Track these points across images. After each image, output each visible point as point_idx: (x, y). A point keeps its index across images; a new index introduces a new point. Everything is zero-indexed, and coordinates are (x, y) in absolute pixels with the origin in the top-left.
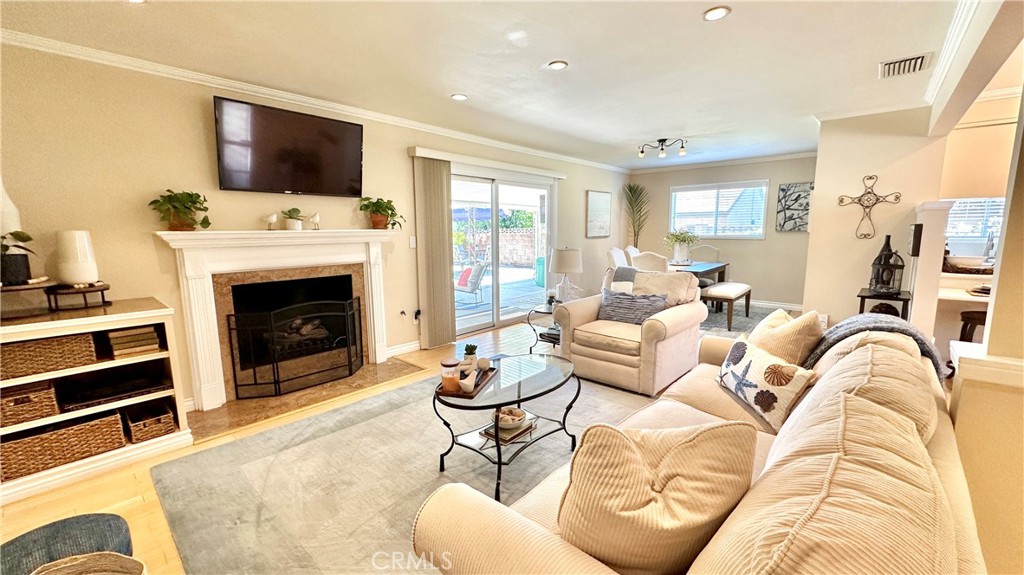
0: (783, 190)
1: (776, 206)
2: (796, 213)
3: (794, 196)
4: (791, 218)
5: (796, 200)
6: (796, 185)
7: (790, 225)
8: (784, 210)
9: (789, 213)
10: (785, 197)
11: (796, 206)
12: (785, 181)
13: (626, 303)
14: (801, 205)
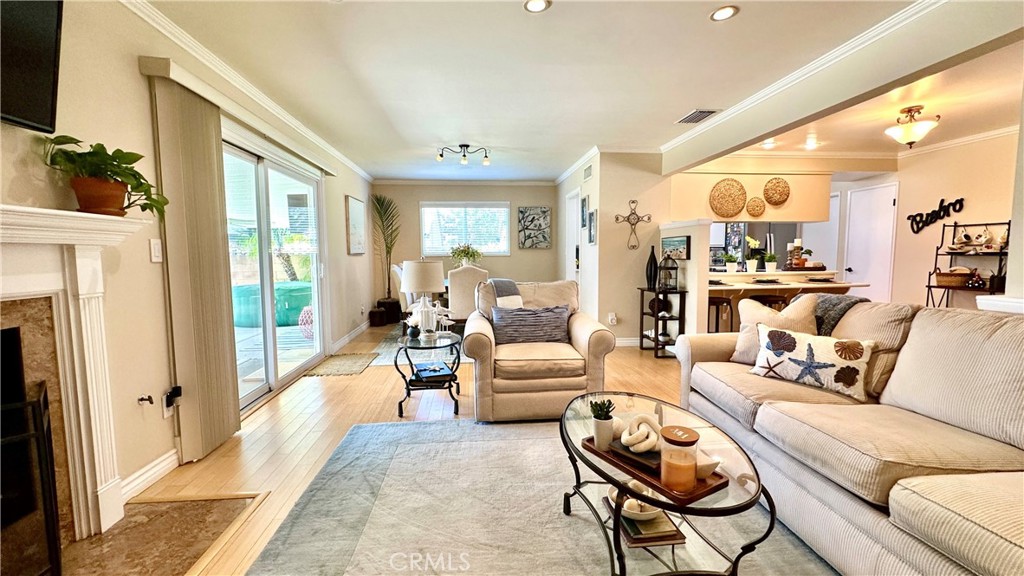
0: (522, 212)
1: (517, 227)
2: (532, 232)
3: (530, 218)
4: (529, 237)
5: (532, 221)
6: (531, 208)
7: (529, 243)
8: (523, 229)
9: (527, 232)
10: (523, 218)
11: (532, 227)
12: (524, 203)
13: (531, 319)
14: (536, 226)
